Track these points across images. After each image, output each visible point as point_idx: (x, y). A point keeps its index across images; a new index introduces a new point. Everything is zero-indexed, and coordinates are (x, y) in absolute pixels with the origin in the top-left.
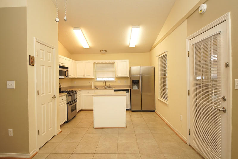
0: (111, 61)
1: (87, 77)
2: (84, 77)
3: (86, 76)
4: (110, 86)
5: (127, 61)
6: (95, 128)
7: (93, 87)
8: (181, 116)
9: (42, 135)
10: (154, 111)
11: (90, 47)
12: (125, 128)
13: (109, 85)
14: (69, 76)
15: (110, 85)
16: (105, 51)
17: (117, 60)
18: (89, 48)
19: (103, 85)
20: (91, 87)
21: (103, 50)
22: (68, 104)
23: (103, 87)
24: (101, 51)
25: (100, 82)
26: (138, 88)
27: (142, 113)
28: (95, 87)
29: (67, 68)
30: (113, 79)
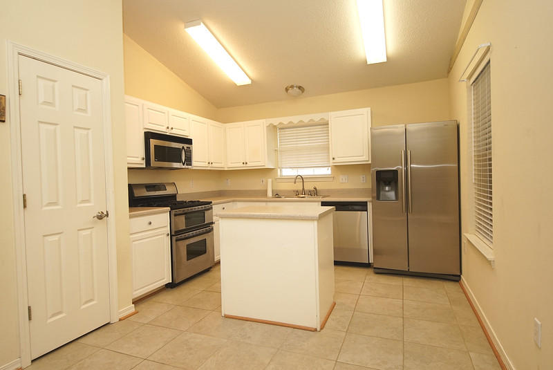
0: (317, 117)
1: (252, 164)
2: (244, 165)
3: (249, 164)
4: (315, 193)
5: (366, 111)
6: (227, 317)
7: (270, 194)
8: (536, 324)
9: (49, 321)
10: (457, 278)
11: (252, 81)
12: (316, 330)
13: (312, 189)
14: (194, 163)
15: (315, 188)
16: (300, 88)
17: (332, 113)
18: (249, 82)
19: (296, 189)
20: (265, 193)
21: (292, 87)
22: (174, 238)
23: (297, 193)
24: (287, 90)
25: (288, 179)
26: (397, 197)
27: (407, 282)
28: (277, 195)
29: (189, 141)
30: (327, 171)
